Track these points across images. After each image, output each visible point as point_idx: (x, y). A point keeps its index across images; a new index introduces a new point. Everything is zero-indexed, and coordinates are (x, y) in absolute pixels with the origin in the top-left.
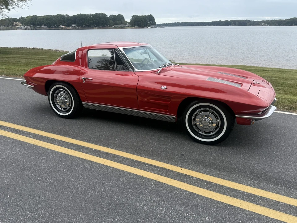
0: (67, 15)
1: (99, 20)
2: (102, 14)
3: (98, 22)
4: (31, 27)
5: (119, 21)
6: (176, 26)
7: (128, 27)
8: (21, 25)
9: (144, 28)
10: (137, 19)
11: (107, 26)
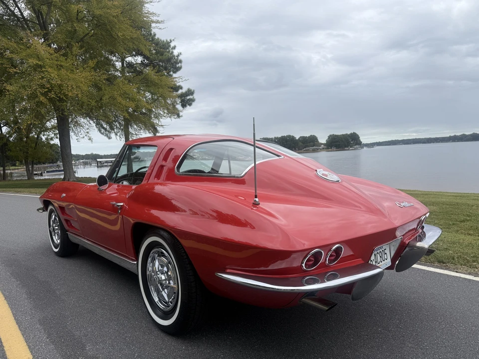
1: (285, 144)
2: (289, 136)
5: (311, 143)
6: (393, 145)
7: (323, 149)
9: (344, 149)
10: (335, 139)
11: (295, 149)
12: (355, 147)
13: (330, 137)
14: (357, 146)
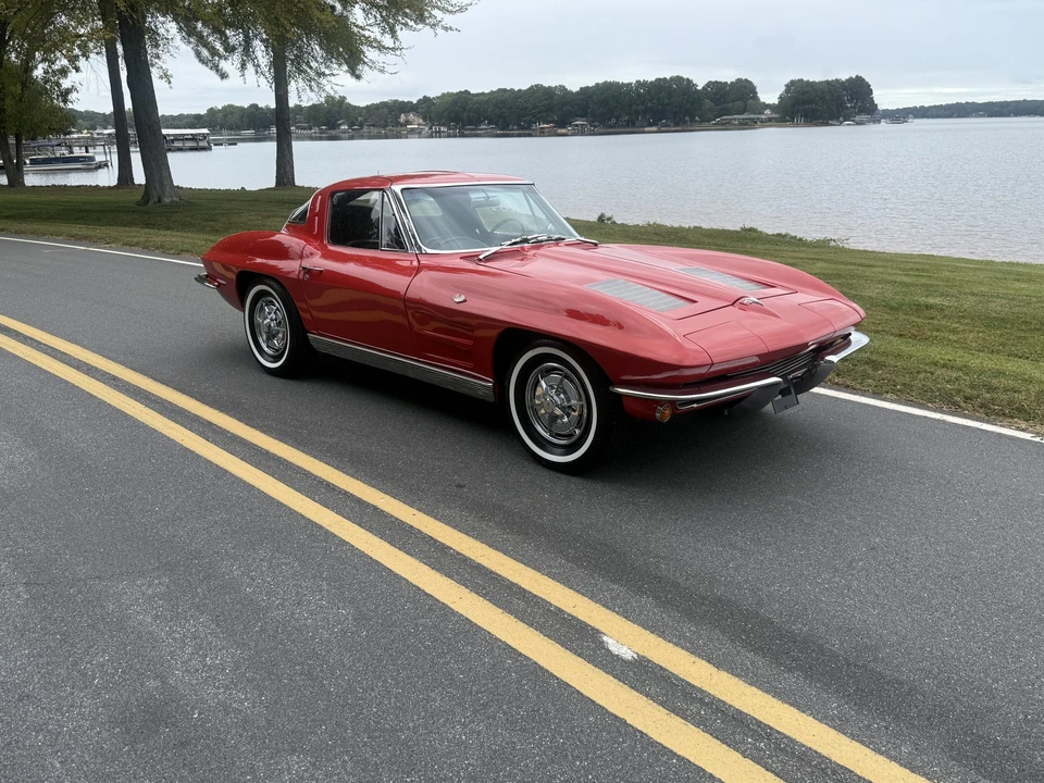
0: (562, 88)
1: (666, 101)
2: (679, 79)
3: (660, 107)
4: (449, 128)
5: (739, 104)
6: (959, 117)
7: (769, 122)
8: (421, 121)
9: (827, 124)
10: (804, 93)
11: (692, 120)
12: (857, 118)
13: (791, 86)
14: (864, 117)
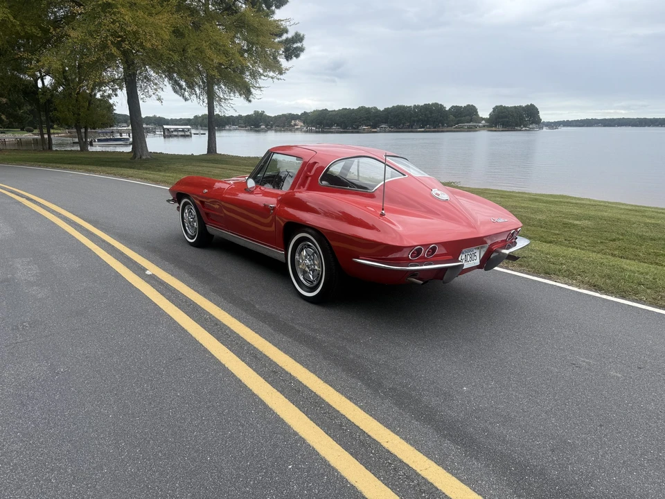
0: (375, 108)
1: (429, 116)
2: (436, 105)
3: (426, 119)
4: (316, 128)
5: (468, 118)
7: (483, 128)
8: (302, 124)
10: (502, 113)
11: (443, 125)
12: (531, 126)
13: (496, 109)
14: (534, 125)
